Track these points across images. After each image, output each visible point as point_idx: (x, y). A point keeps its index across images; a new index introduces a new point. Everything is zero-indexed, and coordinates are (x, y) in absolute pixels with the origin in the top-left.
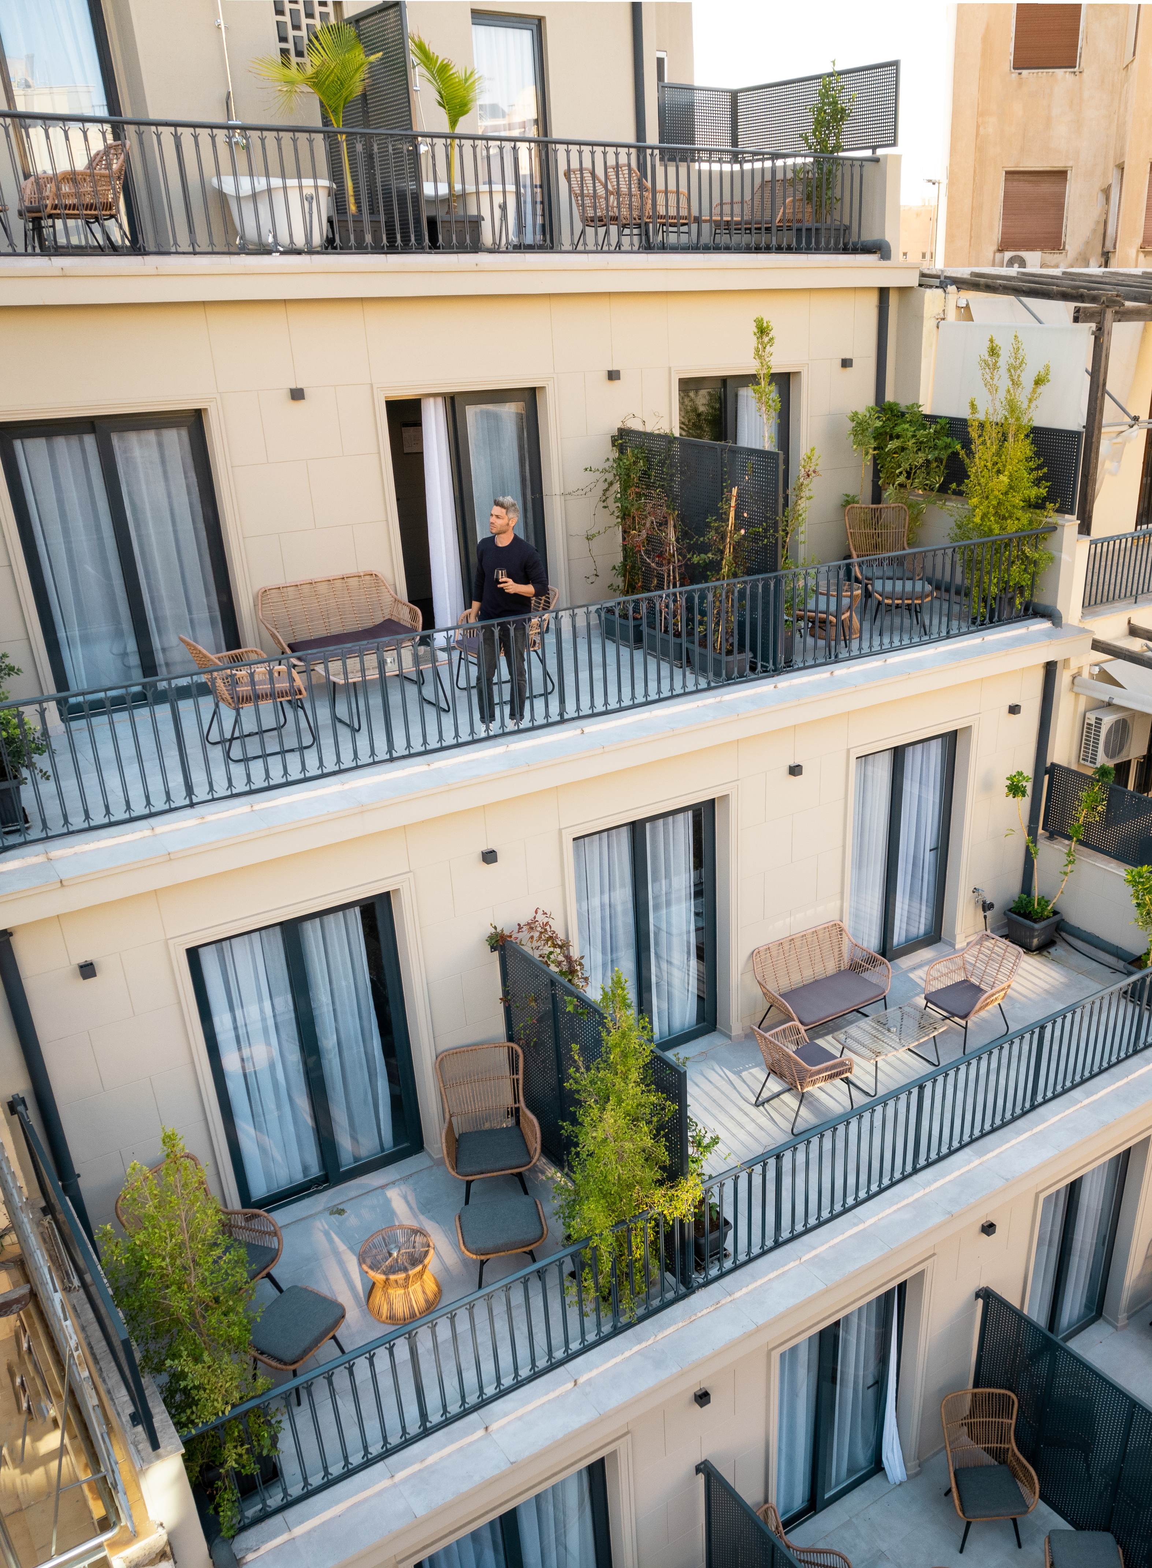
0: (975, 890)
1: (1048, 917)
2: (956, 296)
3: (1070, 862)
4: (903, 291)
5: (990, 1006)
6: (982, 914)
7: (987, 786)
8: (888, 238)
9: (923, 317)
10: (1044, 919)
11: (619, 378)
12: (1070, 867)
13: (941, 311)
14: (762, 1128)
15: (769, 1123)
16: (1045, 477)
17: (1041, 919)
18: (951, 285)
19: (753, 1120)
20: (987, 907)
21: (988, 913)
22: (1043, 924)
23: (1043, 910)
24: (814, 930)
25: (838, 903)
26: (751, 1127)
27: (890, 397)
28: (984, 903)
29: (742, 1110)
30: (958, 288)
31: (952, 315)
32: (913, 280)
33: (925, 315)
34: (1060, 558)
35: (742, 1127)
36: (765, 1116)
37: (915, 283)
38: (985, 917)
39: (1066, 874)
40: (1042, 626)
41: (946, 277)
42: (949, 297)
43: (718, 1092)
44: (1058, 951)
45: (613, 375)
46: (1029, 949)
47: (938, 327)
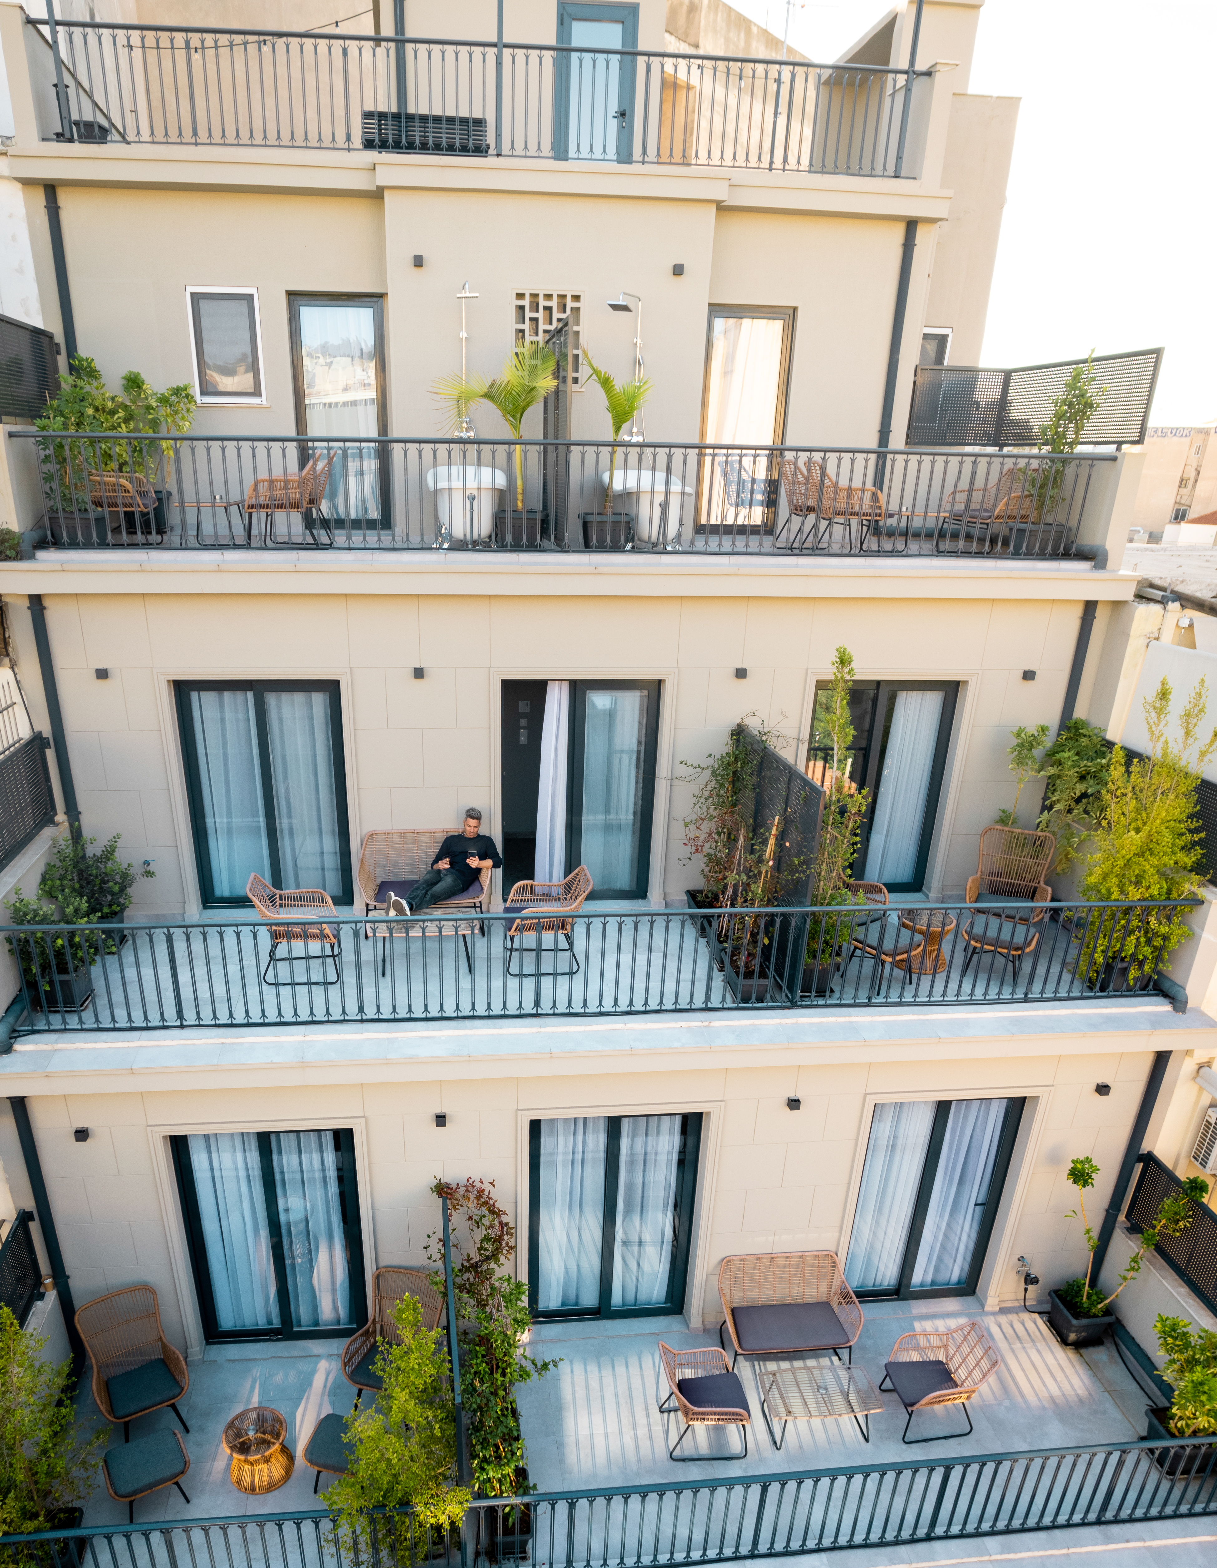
0: (1021, 1259)
1: (1095, 1316)
2: (1177, 615)
3: (1133, 1269)
4: (1117, 605)
5: (949, 1403)
6: (1023, 1286)
7: (1054, 1158)
8: (1108, 546)
9: (1129, 635)
10: (1090, 1317)
11: (745, 677)
12: (1131, 1274)
13: (1155, 630)
14: (651, 1438)
15: (662, 1435)
16: (1201, 843)
17: (1087, 1315)
18: (1173, 601)
19: (649, 1425)
20: (1030, 1280)
21: (1030, 1287)
22: (1084, 1322)
23: (1092, 1304)
24: (801, 1254)
25: (836, 1235)
26: (642, 1432)
27: (1080, 712)
28: (1028, 1275)
29: (647, 1409)
30: (1182, 606)
31: (1168, 635)
32: (1128, 594)
33: (1132, 633)
34: (1201, 937)
35: (635, 1429)
36: (663, 1425)
37: (1129, 596)
38: (1026, 1290)
39: (1125, 1279)
40: (1158, 1007)
41: (1173, 592)
42: (1168, 615)
43: (640, 1381)
44: (1101, 1354)
45: (741, 673)
46: (1064, 1341)
47: (1147, 647)
